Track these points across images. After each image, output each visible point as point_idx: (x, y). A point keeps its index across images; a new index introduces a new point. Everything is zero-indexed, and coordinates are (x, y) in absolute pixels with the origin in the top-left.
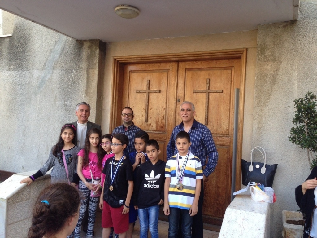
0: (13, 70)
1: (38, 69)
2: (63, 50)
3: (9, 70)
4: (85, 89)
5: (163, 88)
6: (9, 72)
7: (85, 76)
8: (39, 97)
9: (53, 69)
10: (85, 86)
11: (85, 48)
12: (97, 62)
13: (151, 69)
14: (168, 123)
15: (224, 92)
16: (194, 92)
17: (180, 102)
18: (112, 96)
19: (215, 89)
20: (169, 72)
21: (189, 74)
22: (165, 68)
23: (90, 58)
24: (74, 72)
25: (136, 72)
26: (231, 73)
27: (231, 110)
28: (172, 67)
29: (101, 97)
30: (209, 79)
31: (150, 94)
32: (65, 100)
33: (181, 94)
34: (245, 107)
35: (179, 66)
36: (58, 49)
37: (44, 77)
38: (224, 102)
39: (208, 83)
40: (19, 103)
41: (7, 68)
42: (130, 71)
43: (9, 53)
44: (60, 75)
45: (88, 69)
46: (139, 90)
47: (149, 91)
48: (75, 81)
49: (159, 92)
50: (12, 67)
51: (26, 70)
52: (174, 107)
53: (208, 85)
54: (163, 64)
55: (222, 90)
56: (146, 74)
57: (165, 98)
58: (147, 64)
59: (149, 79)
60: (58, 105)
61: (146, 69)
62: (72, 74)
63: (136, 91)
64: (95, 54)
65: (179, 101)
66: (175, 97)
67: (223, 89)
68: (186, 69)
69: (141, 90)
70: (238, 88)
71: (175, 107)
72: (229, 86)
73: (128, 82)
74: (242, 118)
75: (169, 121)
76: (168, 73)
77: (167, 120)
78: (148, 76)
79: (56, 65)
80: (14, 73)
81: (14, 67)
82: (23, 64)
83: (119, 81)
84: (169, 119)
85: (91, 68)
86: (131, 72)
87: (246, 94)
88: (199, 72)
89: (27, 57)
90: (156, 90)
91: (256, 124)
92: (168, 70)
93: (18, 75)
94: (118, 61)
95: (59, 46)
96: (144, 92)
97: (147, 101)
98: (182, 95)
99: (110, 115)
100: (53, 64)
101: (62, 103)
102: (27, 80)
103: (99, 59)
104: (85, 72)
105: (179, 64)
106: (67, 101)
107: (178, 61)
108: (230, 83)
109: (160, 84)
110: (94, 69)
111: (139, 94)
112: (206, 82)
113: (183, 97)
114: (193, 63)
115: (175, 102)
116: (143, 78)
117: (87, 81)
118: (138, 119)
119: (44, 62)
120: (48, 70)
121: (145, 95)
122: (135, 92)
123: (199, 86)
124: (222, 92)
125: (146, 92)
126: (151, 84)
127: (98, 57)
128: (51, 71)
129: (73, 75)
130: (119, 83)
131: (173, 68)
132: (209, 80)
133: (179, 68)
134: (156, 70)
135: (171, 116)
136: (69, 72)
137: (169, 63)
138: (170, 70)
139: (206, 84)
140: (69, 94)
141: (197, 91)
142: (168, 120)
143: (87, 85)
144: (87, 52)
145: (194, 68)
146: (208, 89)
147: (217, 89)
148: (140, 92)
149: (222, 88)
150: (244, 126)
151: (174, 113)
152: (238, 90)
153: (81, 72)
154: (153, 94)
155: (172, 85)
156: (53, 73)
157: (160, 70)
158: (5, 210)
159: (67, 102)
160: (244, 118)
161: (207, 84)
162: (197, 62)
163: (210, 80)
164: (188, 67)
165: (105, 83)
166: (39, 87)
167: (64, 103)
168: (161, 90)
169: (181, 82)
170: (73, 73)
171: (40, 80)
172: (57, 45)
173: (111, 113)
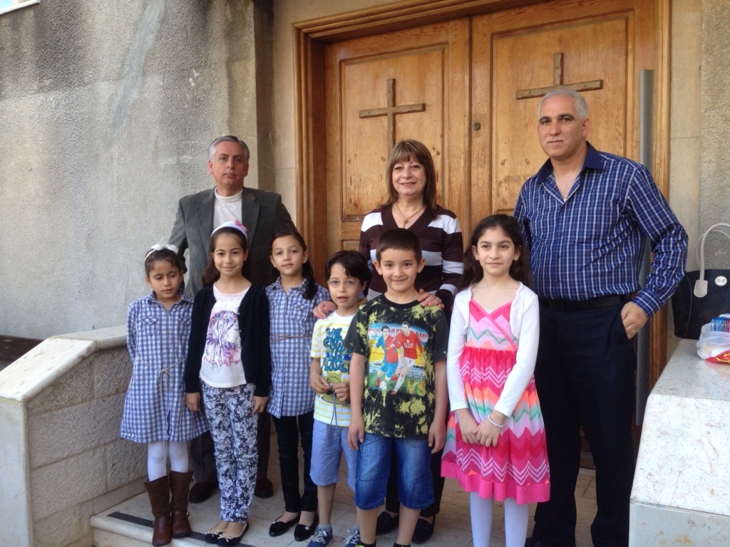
0: (50, 88)
1: (107, 78)
2: (163, 20)
3: (41, 90)
4: (226, 116)
5: (432, 97)
6: (41, 96)
7: (225, 82)
8: (115, 150)
9: (144, 74)
10: (226, 108)
11: (218, 7)
12: (251, 41)
13: (396, 48)
14: (450, 189)
15: (605, 87)
16: (520, 96)
17: (479, 131)
18: (297, 130)
19: (580, 81)
20: (446, 51)
21: (503, 47)
22: (436, 41)
23: (231, 33)
24: (196, 75)
25: (358, 60)
26: (624, 28)
27: (629, 135)
28: (454, 33)
29: (270, 134)
30: (562, 55)
31: (397, 117)
32: (180, 151)
33: (481, 108)
34: (673, 117)
35: (474, 29)
36: (152, 20)
37: (124, 97)
38: (608, 115)
39: (558, 65)
40: (71, 171)
41: (35, 87)
42: (341, 61)
43: (38, 48)
44: (162, 87)
45: (230, 62)
46: (369, 108)
47: (394, 110)
48: (200, 99)
49: (421, 108)
50: (47, 82)
51: (80, 85)
52: (465, 144)
53: (559, 72)
54: (428, 30)
55: (602, 82)
56: (384, 63)
57: (440, 124)
58: (385, 36)
59: (392, 78)
60: (163, 167)
61: (384, 50)
62: (191, 80)
63: (361, 112)
64: (244, 18)
65: (478, 127)
66: (467, 118)
67: (602, 78)
68: (492, 35)
69: (373, 108)
70: (649, 68)
71: (467, 144)
72: (621, 68)
73: (338, 92)
74: (665, 151)
75: (453, 185)
76: (443, 52)
77: (446, 182)
78: (389, 70)
79: (150, 63)
80: (52, 97)
81: (51, 80)
82: (72, 71)
83: (314, 89)
84: (454, 179)
85: (238, 60)
86: (343, 64)
87: (675, 79)
88: (532, 38)
89: (80, 52)
90: (412, 103)
91: (710, 161)
92: (443, 46)
93: (63, 101)
94: (307, 34)
95: (154, 10)
96: (381, 112)
97: (391, 135)
98: (485, 110)
99: (297, 181)
100: (143, 61)
101: (172, 161)
102: (84, 110)
103: (255, 30)
104: (222, 73)
105: (474, 24)
106: (183, 153)
107: (470, 15)
108: (623, 58)
109: (422, 88)
110: (244, 59)
111: (367, 121)
112: (551, 63)
113: (488, 116)
114: (513, 13)
115: (467, 131)
116: (377, 76)
117: (229, 95)
118: (369, 189)
119: (121, 58)
120: (133, 78)
121: (385, 121)
122: (357, 115)
123: (532, 77)
124: (601, 88)
125: (386, 112)
126: (398, 88)
127: (253, 26)
128: (139, 78)
129: (193, 84)
130: (313, 96)
131: (456, 36)
132: (560, 57)
133: (475, 35)
134: (412, 49)
135: (458, 169)
136: (184, 77)
137: (445, 25)
138: (447, 43)
139: (552, 70)
140: (187, 135)
141: (526, 94)
142: (450, 182)
143: (230, 106)
144: (225, 15)
145: (517, 30)
146: (558, 82)
147: (585, 81)
148: (371, 114)
149: (600, 76)
150: (672, 174)
151: (465, 163)
152: (650, 76)
153: (213, 72)
154: (406, 115)
155: (456, 85)
156: (144, 83)
157: (420, 48)
158: (21, 429)
159: (184, 157)
160: (672, 150)
161: (555, 68)
162: (523, 9)
163: (565, 55)
164: (498, 28)
165: (277, 97)
166: (115, 125)
167: (178, 159)
168: (427, 103)
169: (481, 74)
170: (193, 77)
171: (114, 108)
172: (147, 10)
173: (298, 176)
